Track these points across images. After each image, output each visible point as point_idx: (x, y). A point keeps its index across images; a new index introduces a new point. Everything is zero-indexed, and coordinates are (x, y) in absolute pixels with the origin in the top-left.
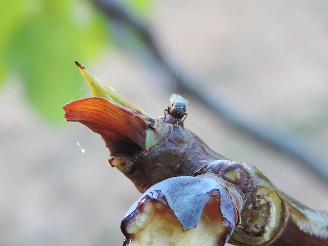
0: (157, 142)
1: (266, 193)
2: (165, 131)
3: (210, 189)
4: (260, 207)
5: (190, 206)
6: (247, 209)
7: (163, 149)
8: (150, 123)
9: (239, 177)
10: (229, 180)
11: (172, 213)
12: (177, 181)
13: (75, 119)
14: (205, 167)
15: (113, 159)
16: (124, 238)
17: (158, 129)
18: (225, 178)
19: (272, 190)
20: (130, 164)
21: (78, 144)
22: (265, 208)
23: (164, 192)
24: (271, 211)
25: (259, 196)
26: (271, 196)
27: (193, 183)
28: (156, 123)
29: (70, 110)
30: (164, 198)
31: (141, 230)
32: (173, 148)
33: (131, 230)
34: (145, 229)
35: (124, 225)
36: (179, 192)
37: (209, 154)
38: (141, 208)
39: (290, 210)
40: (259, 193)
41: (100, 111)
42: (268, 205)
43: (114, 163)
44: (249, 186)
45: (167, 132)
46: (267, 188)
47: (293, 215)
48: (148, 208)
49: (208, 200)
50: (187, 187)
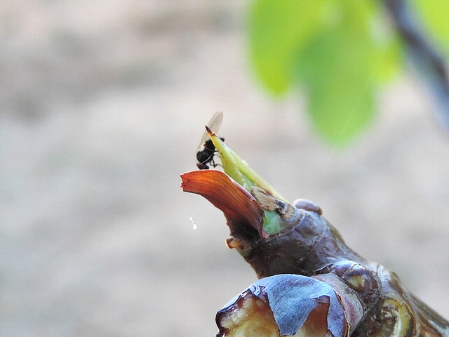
0: (282, 229)
1: (394, 306)
2: (294, 218)
3: (319, 295)
4: (386, 319)
5: (292, 311)
6: (370, 320)
7: (288, 238)
8: (278, 207)
9: (363, 285)
10: (351, 286)
11: (272, 314)
12: (286, 279)
13: (193, 191)
14: (330, 266)
15: (232, 239)
16: (218, 331)
17: (287, 216)
18: (347, 283)
19: (401, 304)
20: (248, 248)
21: (191, 218)
22: (390, 323)
23: (267, 290)
24: (395, 328)
25: (385, 308)
26: (399, 310)
27: (305, 284)
28: (286, 208)
29: (189, 180)
30: (266, 296)
31: (237, 326)
32: (300, 238)
33: (225, 324)
34: (241, 325)
35: (220, 317)
36: (284, 292)
37: (340, 251)
38: (240, 301)
39: (423, 328)
40: (386, 304)
41: (221, 187)
42: (394, 320)
43: (232, 244)
44: (374, 295)
45: (296, 220)
46: (396, 301)
47: (426, 333)
48: (247, 303)
49: (314, 307)
50: (295, 288)
